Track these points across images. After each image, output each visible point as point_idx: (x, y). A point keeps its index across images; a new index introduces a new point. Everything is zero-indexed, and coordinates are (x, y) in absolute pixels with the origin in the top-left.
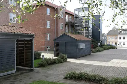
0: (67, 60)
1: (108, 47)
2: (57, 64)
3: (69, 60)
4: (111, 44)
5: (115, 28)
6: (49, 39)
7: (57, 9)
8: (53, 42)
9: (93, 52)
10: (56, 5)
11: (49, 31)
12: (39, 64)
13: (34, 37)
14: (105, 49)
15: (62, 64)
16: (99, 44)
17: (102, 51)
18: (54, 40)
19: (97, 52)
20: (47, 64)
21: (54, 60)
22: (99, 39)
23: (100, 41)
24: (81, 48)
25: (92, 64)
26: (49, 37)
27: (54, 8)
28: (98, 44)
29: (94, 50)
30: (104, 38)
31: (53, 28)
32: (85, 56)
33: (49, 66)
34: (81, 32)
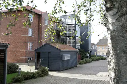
0: (48, 73)
1: (97, 58)
2: (35, 78)
3: (51, 73)
4: (101, 54)
5: (105, 37)
6: (31, 49)
7: (40, 15)
8: (34, 52)
9: (80, 64)
10: (41, 11)
11: (31, 39)
12: (13, 79)
13: (7, 48)
14: (93, 60)
15: (42, 78)
16: (88, 55)
17: (91, 62)
18: (36, 50)
19: (85, 63)
20: (24, 79)
21: (33, 73)
22: (88, 49)
23: (88, 51)
24: (65, 59)
25: (76, 78)
26: (31, 47)
27: (37, 14)
28: (86, 55)
29: (81, 61)
30: (93, 48)
31: (36, 36)
32: (71, 68)
33: (26, 81)
34: (68, 41)
